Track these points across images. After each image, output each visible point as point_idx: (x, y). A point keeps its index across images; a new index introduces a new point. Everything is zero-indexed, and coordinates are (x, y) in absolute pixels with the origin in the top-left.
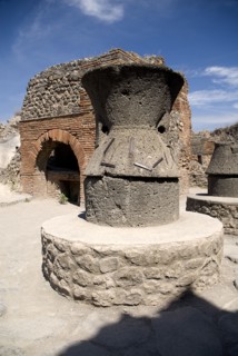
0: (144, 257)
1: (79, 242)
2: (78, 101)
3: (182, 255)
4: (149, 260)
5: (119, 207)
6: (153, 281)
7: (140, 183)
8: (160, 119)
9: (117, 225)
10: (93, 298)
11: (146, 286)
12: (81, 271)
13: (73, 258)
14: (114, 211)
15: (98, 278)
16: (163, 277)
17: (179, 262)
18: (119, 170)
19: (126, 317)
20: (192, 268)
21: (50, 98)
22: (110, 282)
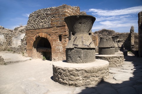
0: (90, 70)
1: (71, 68)
2: (50, 22)
3: (100, 70)
4: (92, 71)
5: (80, 57)
6: (93, 77)
7: (86, 50)
8: (89, 31)
9: (79, 63)
10: (76, 84)
11: (91, 79)
12: (72, 76)
13: (69, 73)
14: (78, 59)
15: (78, 78)
16: (95, 76)
17: (99, 72)
18: (79, 46)
19: (87, 88)
20: (102, 73)
21: (39, 21)
22: (81, 79)
